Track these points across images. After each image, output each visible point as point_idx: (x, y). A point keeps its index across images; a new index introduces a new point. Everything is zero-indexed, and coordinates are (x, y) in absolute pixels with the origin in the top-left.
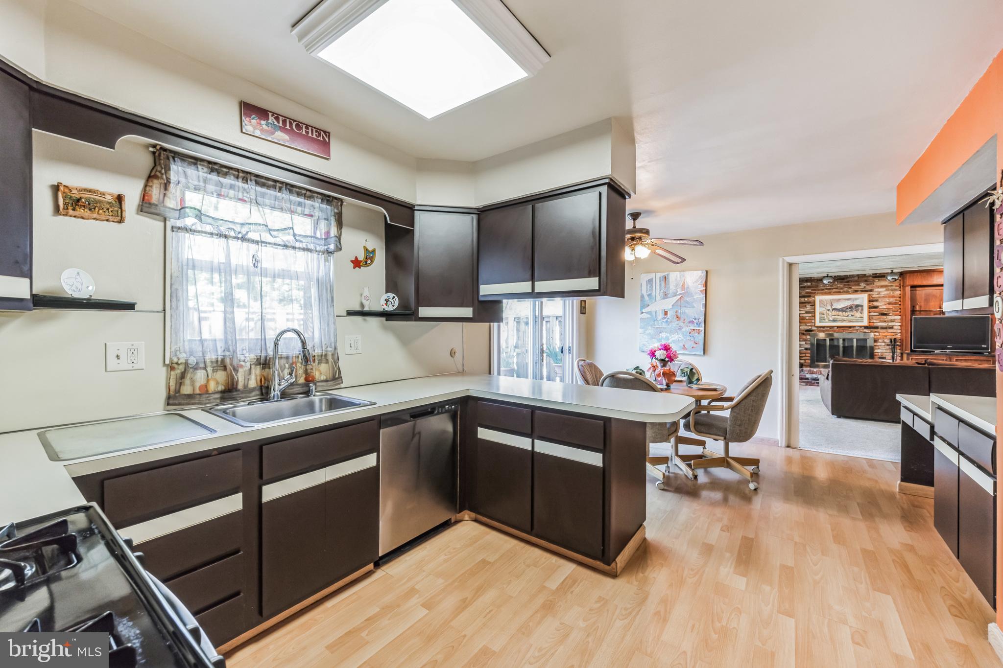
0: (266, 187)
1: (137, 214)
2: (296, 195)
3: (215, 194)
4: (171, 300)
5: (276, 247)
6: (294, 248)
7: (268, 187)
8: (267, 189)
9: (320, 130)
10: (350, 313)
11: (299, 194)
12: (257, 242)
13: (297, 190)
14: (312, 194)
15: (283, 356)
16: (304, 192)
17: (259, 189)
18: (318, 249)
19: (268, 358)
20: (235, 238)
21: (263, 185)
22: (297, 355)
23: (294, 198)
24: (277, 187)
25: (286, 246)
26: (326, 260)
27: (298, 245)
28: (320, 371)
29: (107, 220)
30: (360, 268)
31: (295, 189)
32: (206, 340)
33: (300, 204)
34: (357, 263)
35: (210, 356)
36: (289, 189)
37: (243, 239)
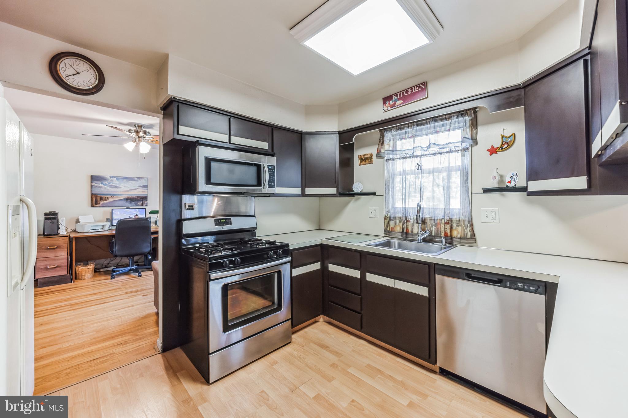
0: (423, 125)
1: (377, 158)
2: (440, 121)
3: (399, 139)
4: (386, 190)
5: (430, 155)
6: (440, 153)
7: (424, 124)
8: (424, 125)
9: (418, 85)
10: (486, 191)
11: (442, 120)
12: (419, 156)
13: (440, 118)
14: (450, 116)
15: (432, 218)
16: (444, 117)
17: (420, 127)
18: (457, 149)
19: (423, 219)
20: (409, 157)
21: (421, 125)
22: (441, 219)
23: (440, 123)
24: (428, 122)
25: (435, 154)
26: (463, 155)
27: (443, 151)
28: (457, 231)
29: (369, 163)
30: (497, 154)
31: (438, 118)
32: (397, 208)
33: (443, 125)
34: (493, 151)
35: (398, 215)
36: (434, 120)
37: (413, 157)
